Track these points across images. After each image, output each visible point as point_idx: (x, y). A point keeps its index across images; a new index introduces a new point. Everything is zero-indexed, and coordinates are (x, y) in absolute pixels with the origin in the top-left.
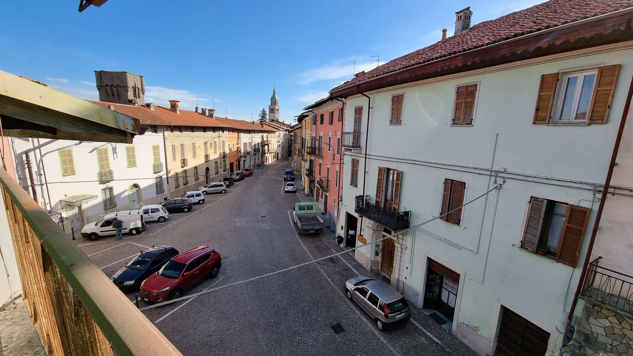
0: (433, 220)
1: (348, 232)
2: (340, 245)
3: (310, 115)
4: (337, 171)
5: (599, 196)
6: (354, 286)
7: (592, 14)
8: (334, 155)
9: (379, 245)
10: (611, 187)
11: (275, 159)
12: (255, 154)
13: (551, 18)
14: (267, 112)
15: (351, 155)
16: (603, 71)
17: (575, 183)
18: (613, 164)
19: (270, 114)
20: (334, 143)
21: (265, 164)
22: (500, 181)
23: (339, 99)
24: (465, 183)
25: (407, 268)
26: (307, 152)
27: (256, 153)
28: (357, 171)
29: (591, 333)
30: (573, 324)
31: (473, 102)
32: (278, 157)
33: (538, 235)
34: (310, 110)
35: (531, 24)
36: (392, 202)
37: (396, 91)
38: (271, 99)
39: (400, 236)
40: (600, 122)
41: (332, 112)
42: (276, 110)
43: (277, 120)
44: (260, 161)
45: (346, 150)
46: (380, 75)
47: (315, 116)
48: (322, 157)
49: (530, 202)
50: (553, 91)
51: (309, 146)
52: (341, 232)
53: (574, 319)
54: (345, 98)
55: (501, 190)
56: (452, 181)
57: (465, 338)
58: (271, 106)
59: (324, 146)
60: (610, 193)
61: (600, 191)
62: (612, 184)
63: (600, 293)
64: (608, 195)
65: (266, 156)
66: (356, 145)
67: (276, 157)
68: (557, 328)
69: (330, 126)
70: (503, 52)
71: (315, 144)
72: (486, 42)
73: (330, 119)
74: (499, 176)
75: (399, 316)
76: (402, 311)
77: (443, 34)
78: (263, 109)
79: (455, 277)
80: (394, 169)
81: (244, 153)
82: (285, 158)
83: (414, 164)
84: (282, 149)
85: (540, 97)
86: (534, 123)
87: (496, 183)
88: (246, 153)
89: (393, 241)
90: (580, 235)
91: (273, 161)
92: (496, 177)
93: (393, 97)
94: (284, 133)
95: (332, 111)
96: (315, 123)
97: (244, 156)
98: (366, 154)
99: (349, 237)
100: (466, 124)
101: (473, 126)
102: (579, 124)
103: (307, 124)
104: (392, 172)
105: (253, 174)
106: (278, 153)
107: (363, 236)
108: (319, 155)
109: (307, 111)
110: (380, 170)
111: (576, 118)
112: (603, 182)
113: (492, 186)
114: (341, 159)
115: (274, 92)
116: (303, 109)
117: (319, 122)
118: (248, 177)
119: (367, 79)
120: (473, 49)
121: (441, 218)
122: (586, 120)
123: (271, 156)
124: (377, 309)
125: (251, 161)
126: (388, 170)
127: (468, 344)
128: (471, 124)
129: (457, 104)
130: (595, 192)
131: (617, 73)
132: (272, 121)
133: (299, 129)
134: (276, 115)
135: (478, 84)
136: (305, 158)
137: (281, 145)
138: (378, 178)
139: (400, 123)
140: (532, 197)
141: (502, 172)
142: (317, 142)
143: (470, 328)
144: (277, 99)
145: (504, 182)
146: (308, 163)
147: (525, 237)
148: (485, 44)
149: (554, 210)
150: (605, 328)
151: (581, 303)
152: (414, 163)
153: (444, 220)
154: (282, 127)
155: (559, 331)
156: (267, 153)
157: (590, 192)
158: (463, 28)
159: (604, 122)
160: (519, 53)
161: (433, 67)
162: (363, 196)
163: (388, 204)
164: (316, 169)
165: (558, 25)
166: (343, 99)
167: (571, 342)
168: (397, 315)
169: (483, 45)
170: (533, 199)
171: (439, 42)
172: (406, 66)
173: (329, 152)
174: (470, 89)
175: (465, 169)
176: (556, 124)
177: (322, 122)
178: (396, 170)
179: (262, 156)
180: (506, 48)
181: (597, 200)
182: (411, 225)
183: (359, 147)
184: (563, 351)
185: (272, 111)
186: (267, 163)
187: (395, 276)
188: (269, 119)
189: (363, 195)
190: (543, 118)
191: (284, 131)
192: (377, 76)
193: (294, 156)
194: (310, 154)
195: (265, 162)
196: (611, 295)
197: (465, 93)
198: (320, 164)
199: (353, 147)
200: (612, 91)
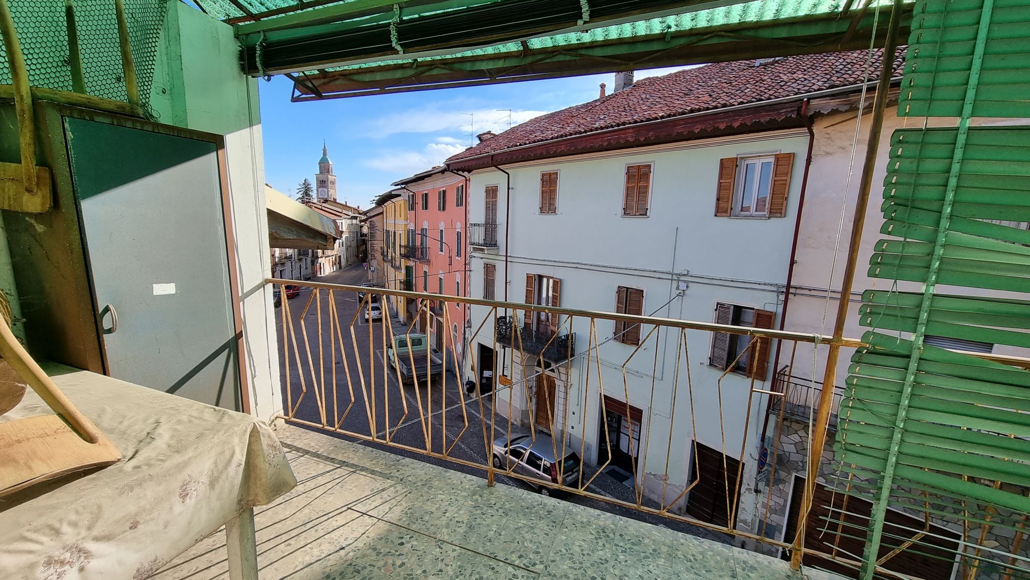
0: (606, 342)
1: (482, 373)
2: (471, 394)
3: (403, 194)
4: (458, 283)
5: (782, 297)
6: (504, 449)
7: (766, 96)
8: (450, 257)
9: (531, 387)
10: (792, 287)
11: (335, 267)
12: (300, 260)
13: (727, 93)
14: (314, 185)
15: (482, 258)
16: (778, 158)
17: (759, 284)
18: (793, 262)
19: (320, 189)
20: (450, 240)
21: (319, 276)
22: (683, 286)
23: (460, 173)
24: (642, 291)
25: (574, 413)
26: (400, 254)
27: (301, 257)
28: (493, 281)
29: (783, 452)
30: (766, 446)
31: (647, 187)
32: (340, 263)
33: (727, 349)
34: (403, 186)
35: (707, 98)
36: (547, 323)
37: (548, 166)
38: (320, 163)
39: (562, 370)
40: (779, 215)
41: (444, 192)
42: (329, 182)
43: (335, 200)
44: (309, 271)
45: (475, 250)
46: (525, 144)
47: (413, 195)
48: (428, 262)
49: (716, 310)
50: (733, 179)
51: (403, 244)
52: (471, 375)
53: (766, 440)
54: (469, 172)
55: (684, 297)
56: (627, 288)
57: (653, 493)
58: (320, 175)
59: (432, 244)
60: (792, 293)
61: (783, 292)
62: (792, 283)
63: (788, 405)
64: (790, 296)
65: (319, 262)
66: (490, 242)
67: (337, 263)
68: (751, 455)
69: (442, 213)
70: (679, 129)
71: (414, 241)
72: (660, 115)
73: (439, 203)
74: (681, 280)
75: (570, 478)
76: (575, 470)
77: (601, 91)
78: (305, 181)
79: (637, 414)
80: (548, 277)
81: (280, 258)
82: (353, 265)
83: (576, 268)
84: (347, 249)
85: (720, 184)
86: (716, 216)
87: (678, 289)
88: (285, 258)
89: (552, 379)
90: (767, 344)
91: (332, 271)
92: (678, 281)
93: (543, 175)
94: (349, 222)
95: (444, 189)
96: (412, 207)
97: (281, 264)
98: (507, 256)
99: (484, 381)
100: (641, 215)
101: (648, 217)
102: (760, 217)
103: (398, 209)
104: (545, 280)
105: (300, 294)
106: (340, 257)
107: (506, 376)
108: (422, 259)
109: (399, 187)
110: (529, 278)
111: (756, 211)
112: (785, 283)
113: (675, 292)
114: (465, 264)
115: (325, 151)
116: (391, 185)
117: (419, 206)
118: (292, 300)
119: (506, 147)
120: (646, 121)
121: (615, 339)
122: (766, 213)
123: (327, 262)
124: (541, 473)
125: (293, 272)
126: (541, 277)
127: (656, 500)
128: (646, 214)
129: (628, 188)
130: (779, 293)
131: (791, 162)
132: (326, 201)
133: (379, 216)
134: (331, 191)
135: (652, 164)
136: (398, 264)
137: (344, 243)
138: (527, 290)
139: (555, 212)
140: (718, 304)
141: (685, 275)
142: (418, 238)
143: (659, 478)
144: (330, 163)
145: (687, 287)
146: (403, 271)
147: (713, 352)
148: (659, 117)
149: (740, 318)
150: (795, 444)
151: (772, 418)
152: (577, 266)
153: (620, 342)
154: (344, 212)
155: (753, 458)
156: (321, 257)
157: (774, 293)
158: (625, 84)
159: (783, 216)
160: (697, 132)
161: (598, 139)
162: (505, 318)
163: (542, 327)
164: (418, 281)
165: (734, 105)
166: (466, 174)
167: (765, 468)
168: (568, 476)
169: (656, 118)
170: (720, 306)
171: (596, 101)
172: (562, 135)
173: (440, 253)
174: (643, 170)
175: (642, 273)
176: (737, 216)
177: (426, 207)
178: (552, 278)
179: (313, 263)
180: (683, 124)
181: (781, 302)
182: (577, 352)
183: (495, 245)
184: (758, 479)
185: (322, 183)
186: (322, 275)
187: (556, 427)
188: (318, 198)
189: (504, 315)
190: (725, 210)
191: (349, 219)
192: (520, 145)
193: (373, 261)
194: (406, 256)
195: (319, 273)
196: (799, 405)
197: (637, 174)
198: (425, 272)
199: (485, 245)
200: (788, 181)
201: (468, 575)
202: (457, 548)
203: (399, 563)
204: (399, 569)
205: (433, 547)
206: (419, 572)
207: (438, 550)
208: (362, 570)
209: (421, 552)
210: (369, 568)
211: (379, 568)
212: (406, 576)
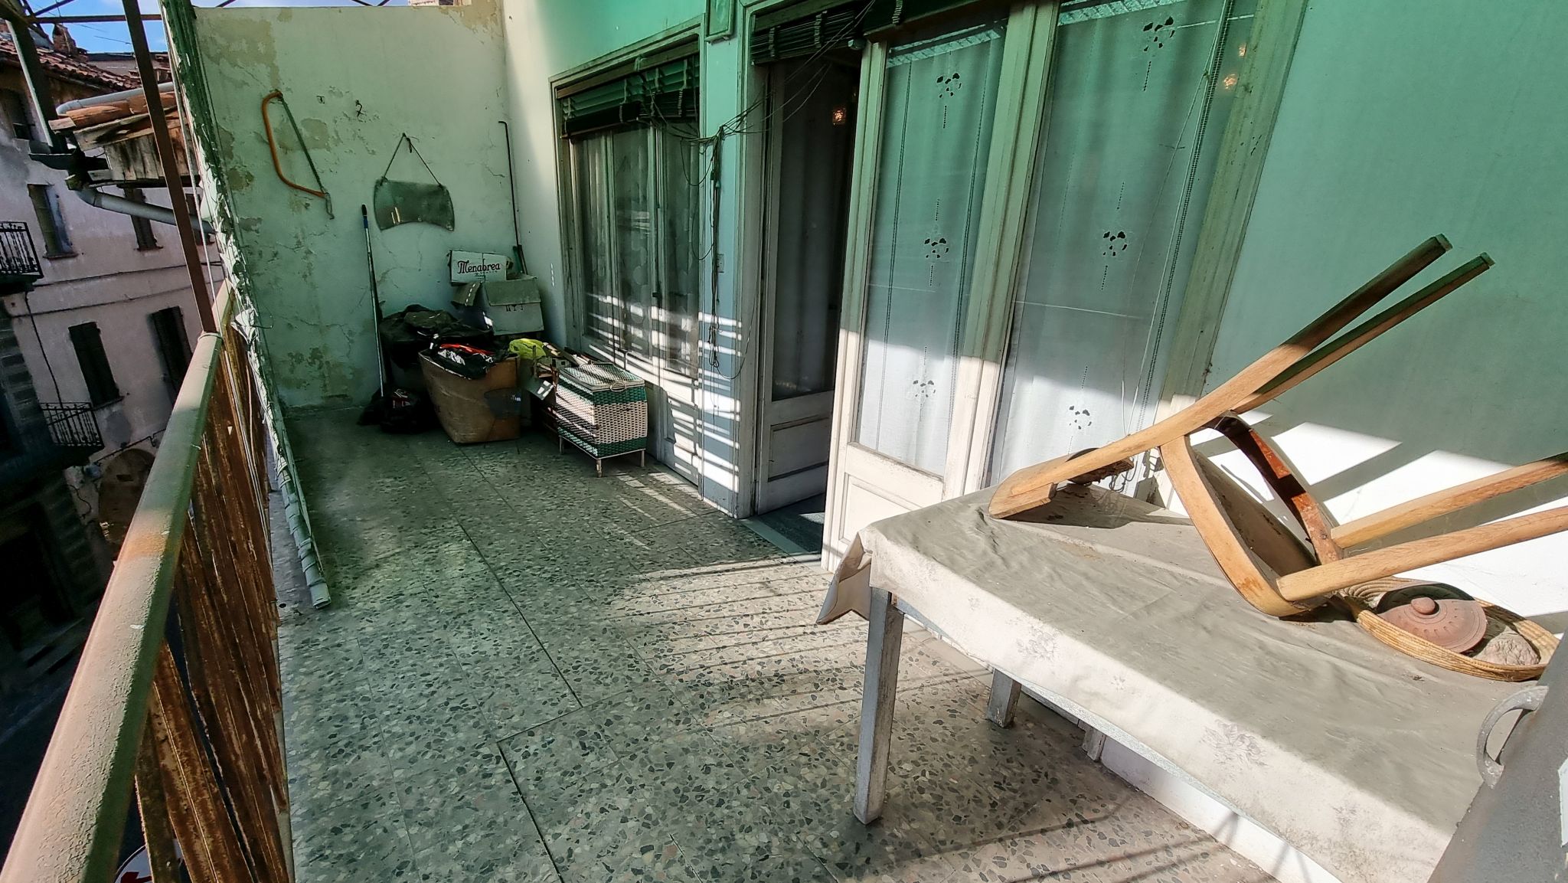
201: (576, 786)
202: (548, 838)
203: (649, 857)
204: (656, 844)
205: (580, 860)
206: (631, 824)
207: (577, 851)
208: (707, 872)
209: (605, 859)
210: (696, 869)
211: (681, 861)
212: (652, 827)
